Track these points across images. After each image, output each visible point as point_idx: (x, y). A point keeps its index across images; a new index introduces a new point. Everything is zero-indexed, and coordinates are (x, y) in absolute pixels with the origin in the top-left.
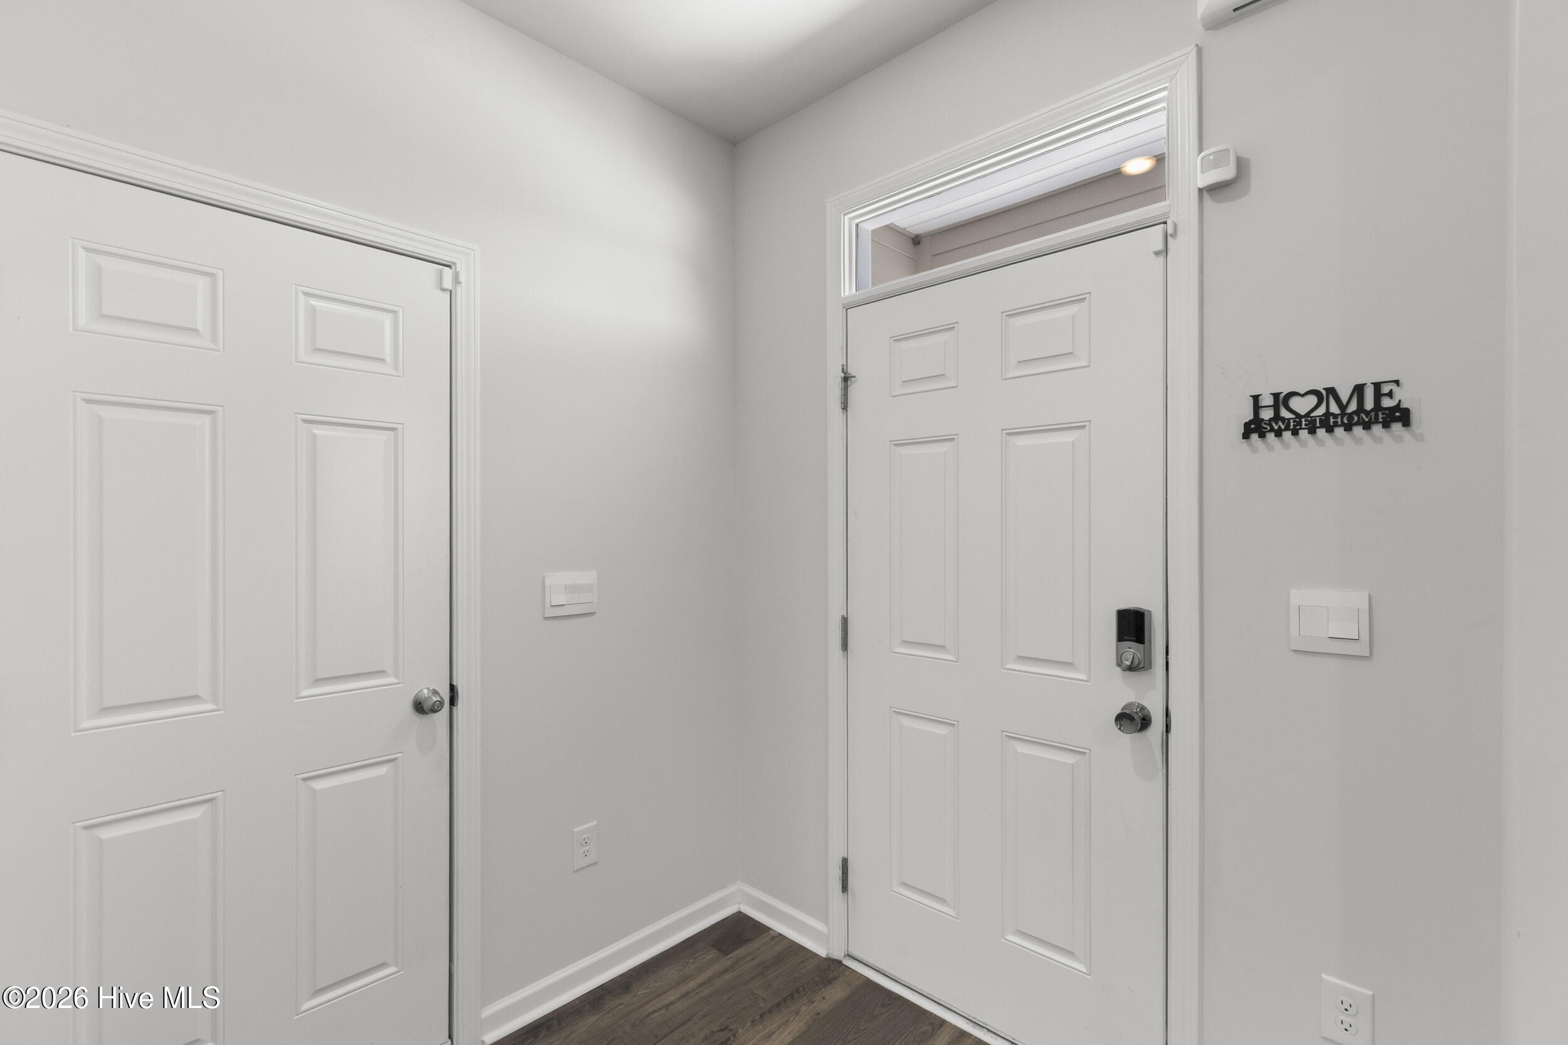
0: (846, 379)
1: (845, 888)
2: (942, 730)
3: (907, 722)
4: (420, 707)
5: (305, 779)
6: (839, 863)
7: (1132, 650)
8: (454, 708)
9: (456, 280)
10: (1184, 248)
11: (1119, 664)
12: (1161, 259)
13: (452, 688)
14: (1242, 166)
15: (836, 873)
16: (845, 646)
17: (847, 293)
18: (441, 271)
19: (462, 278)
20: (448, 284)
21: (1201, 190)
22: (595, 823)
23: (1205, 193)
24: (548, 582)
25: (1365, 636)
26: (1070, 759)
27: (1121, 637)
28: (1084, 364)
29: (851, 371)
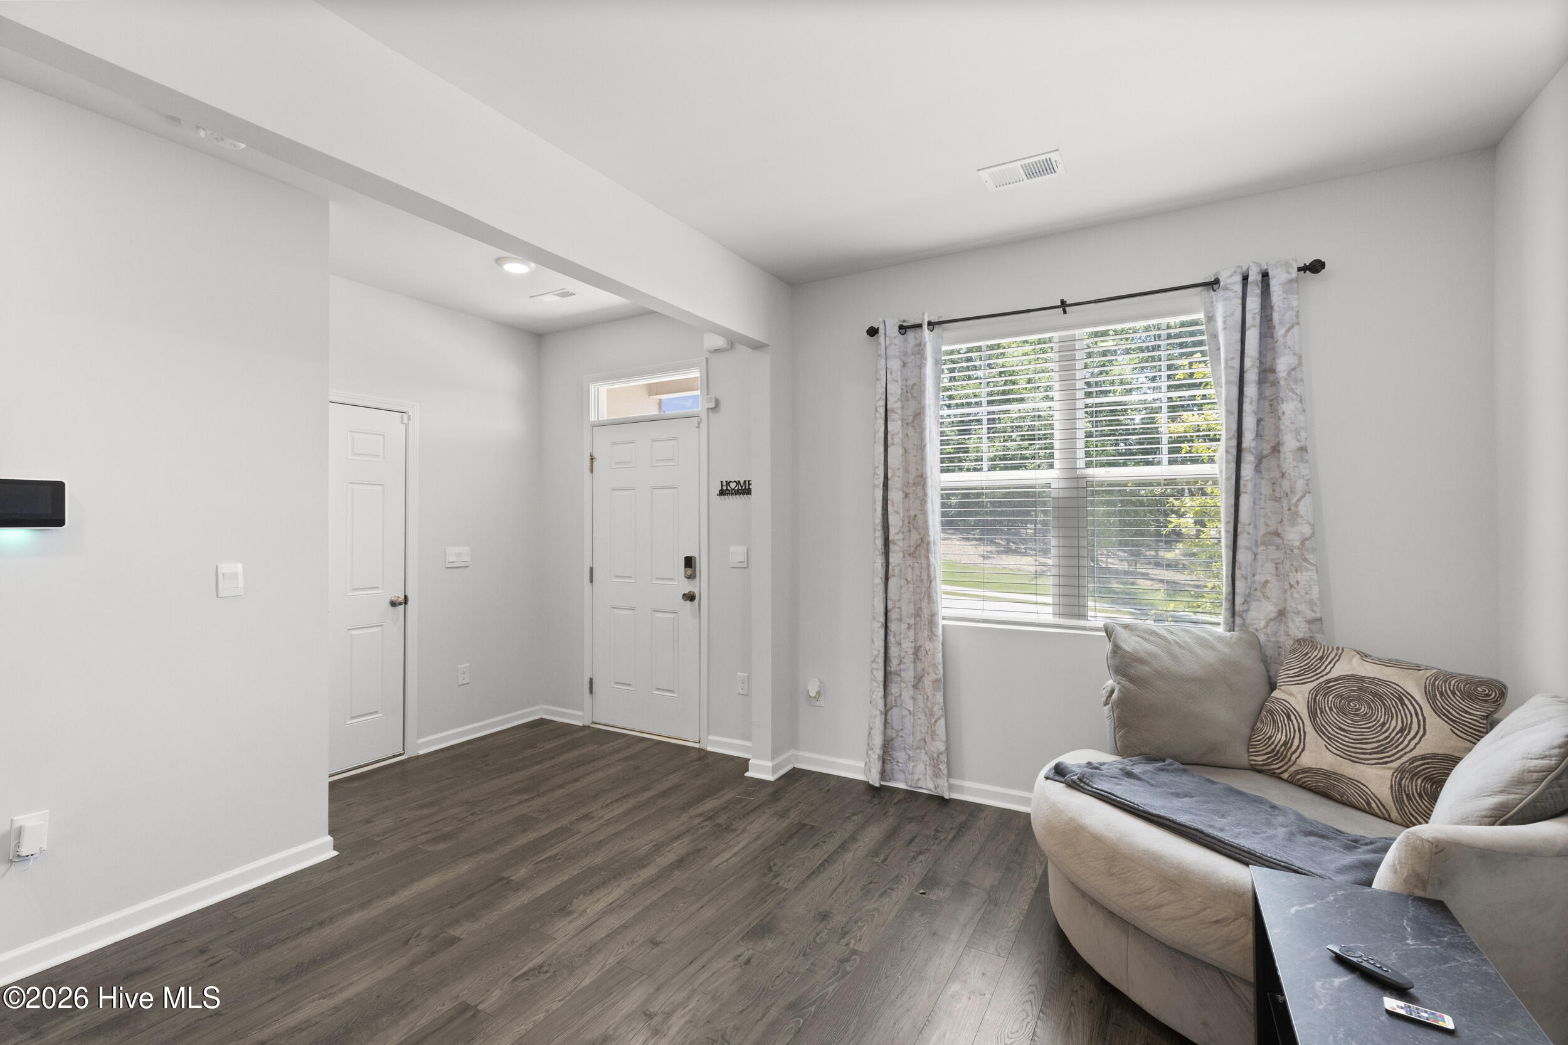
0: (592, 459)
1: (591, 691)
2: (630, 612)
3: (616, 611)
4: (393, 604)
5: (349, 630)
6: (589, 680)
7: (689, 571)
8: (406, 606)
9: (409, 419)
10: (704, 426)
11: (685, 577)
12: (698, 429)
13: (405, 596)
14: (717, 402)
15: (587, 685)
16: (591, 581)
17: (593, 420)
18: (403, 416)
19: (411, 418)
20: (405, 421)
21: (708, 409)
22: (468, 664)
23: (710, 410)
24: (447, 551)
25: (746, 562)
26: (672, 616)
27: (685, 567)
28: (676, 464)
29: (595, 455)
